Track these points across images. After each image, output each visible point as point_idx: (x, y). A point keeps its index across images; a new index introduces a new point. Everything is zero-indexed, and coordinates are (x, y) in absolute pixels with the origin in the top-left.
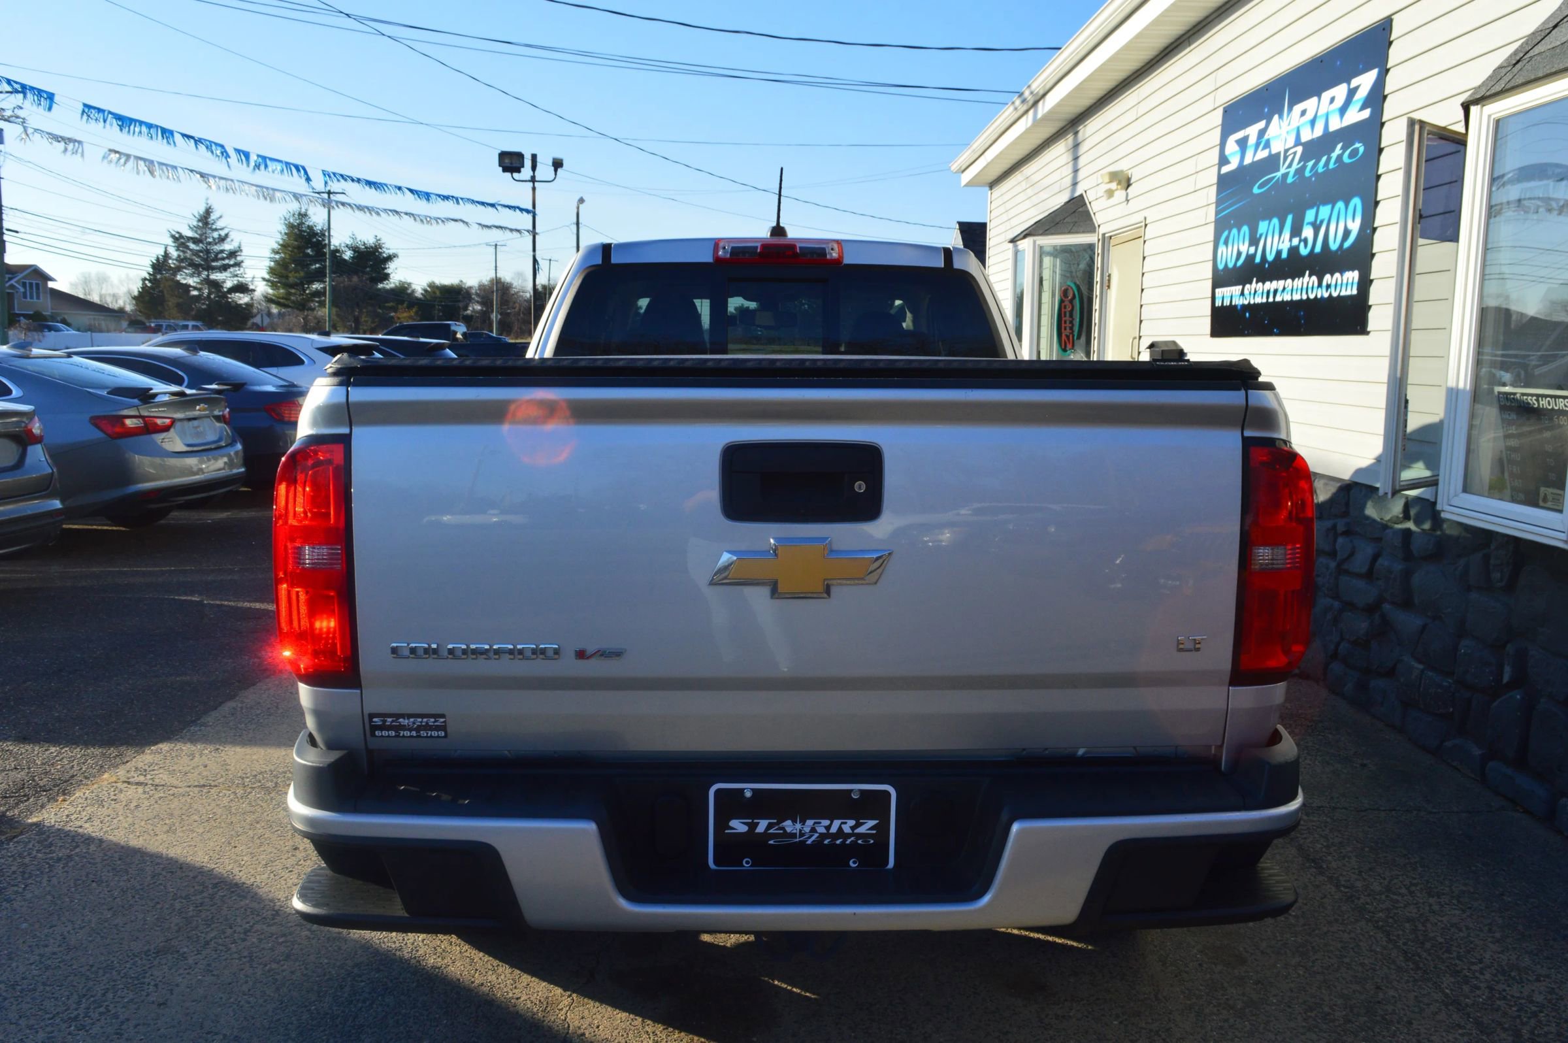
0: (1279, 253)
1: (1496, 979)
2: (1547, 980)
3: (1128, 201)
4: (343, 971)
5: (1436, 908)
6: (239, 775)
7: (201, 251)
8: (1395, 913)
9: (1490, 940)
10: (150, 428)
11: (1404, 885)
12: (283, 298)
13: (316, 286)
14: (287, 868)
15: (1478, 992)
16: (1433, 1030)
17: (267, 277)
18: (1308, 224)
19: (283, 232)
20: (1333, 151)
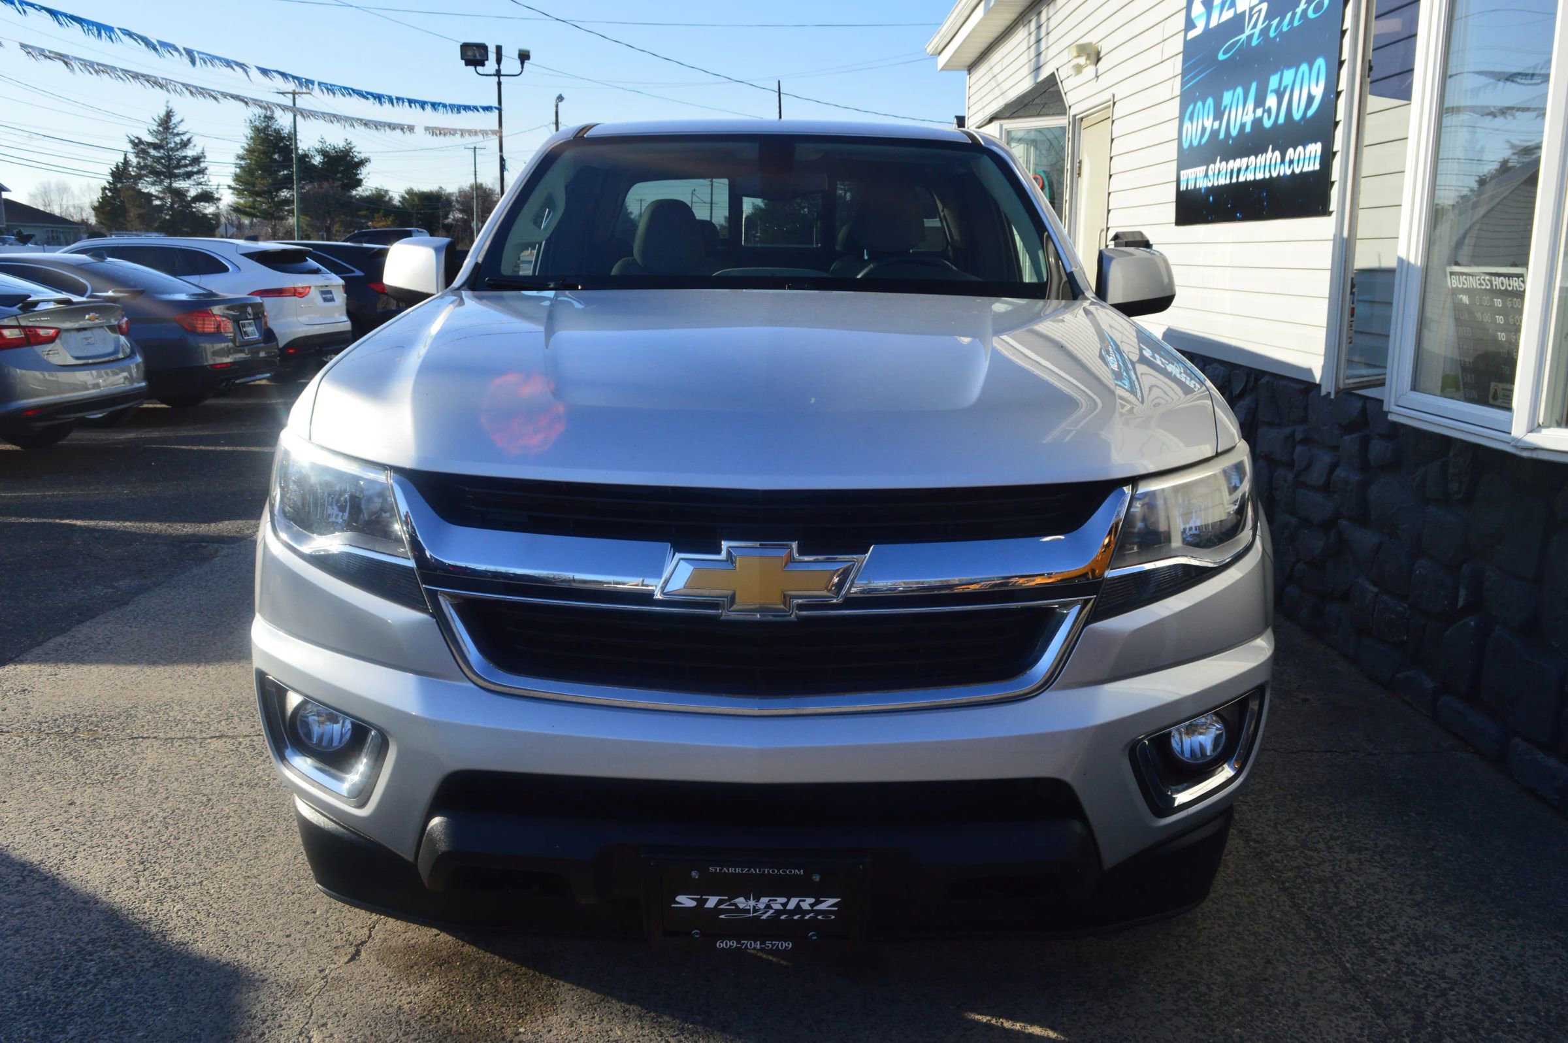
0: (1243, 126)
1: (1407, 950)
2: (1466, 951)
3: (1097, 77)
4: (74, 948)
5: (1354, 865)
6: (38, 719)
7: (162, 158)
8: (1306, 872)
9: (1409, 902)
10: (31, 338)
11: (1323, 839)
12: (250, 207)
13: (285, 194)
14: (54, 826)
15: (1383, 966)
16: (1322, 1013)
17: (233, 184)
18: (1272, 91)
19: (249, 136)
20: (1298, 6)
